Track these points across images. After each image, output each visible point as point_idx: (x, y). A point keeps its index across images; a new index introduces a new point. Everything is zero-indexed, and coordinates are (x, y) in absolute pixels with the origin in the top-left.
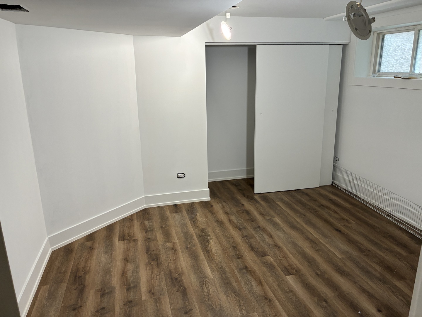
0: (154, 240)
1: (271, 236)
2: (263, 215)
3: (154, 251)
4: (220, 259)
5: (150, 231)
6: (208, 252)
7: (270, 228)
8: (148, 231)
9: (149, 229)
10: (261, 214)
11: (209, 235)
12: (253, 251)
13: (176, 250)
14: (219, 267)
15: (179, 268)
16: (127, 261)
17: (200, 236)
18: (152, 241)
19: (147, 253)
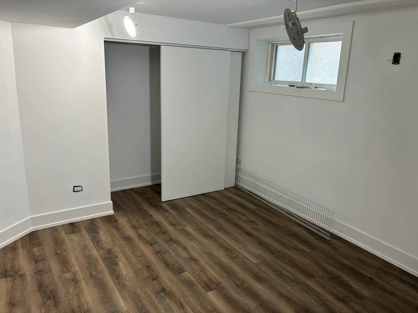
0: (47, 272)
1: (185, 249)
2: (174, 225)
3: (48, 286)
4: (133, 283)
5: (42, 260)
6: (117, 277)
7: (183, 239)
8: (39, 261)
9: (39, 259)
10: (172, 224)
11: (117, 256)
12: (168, 268)
13: (77, 281)
14: (133, 295)
15: (83, 304)
16: (13, 305)
17: (106, 259)
18: (45, 273)
19: (39, 290)
